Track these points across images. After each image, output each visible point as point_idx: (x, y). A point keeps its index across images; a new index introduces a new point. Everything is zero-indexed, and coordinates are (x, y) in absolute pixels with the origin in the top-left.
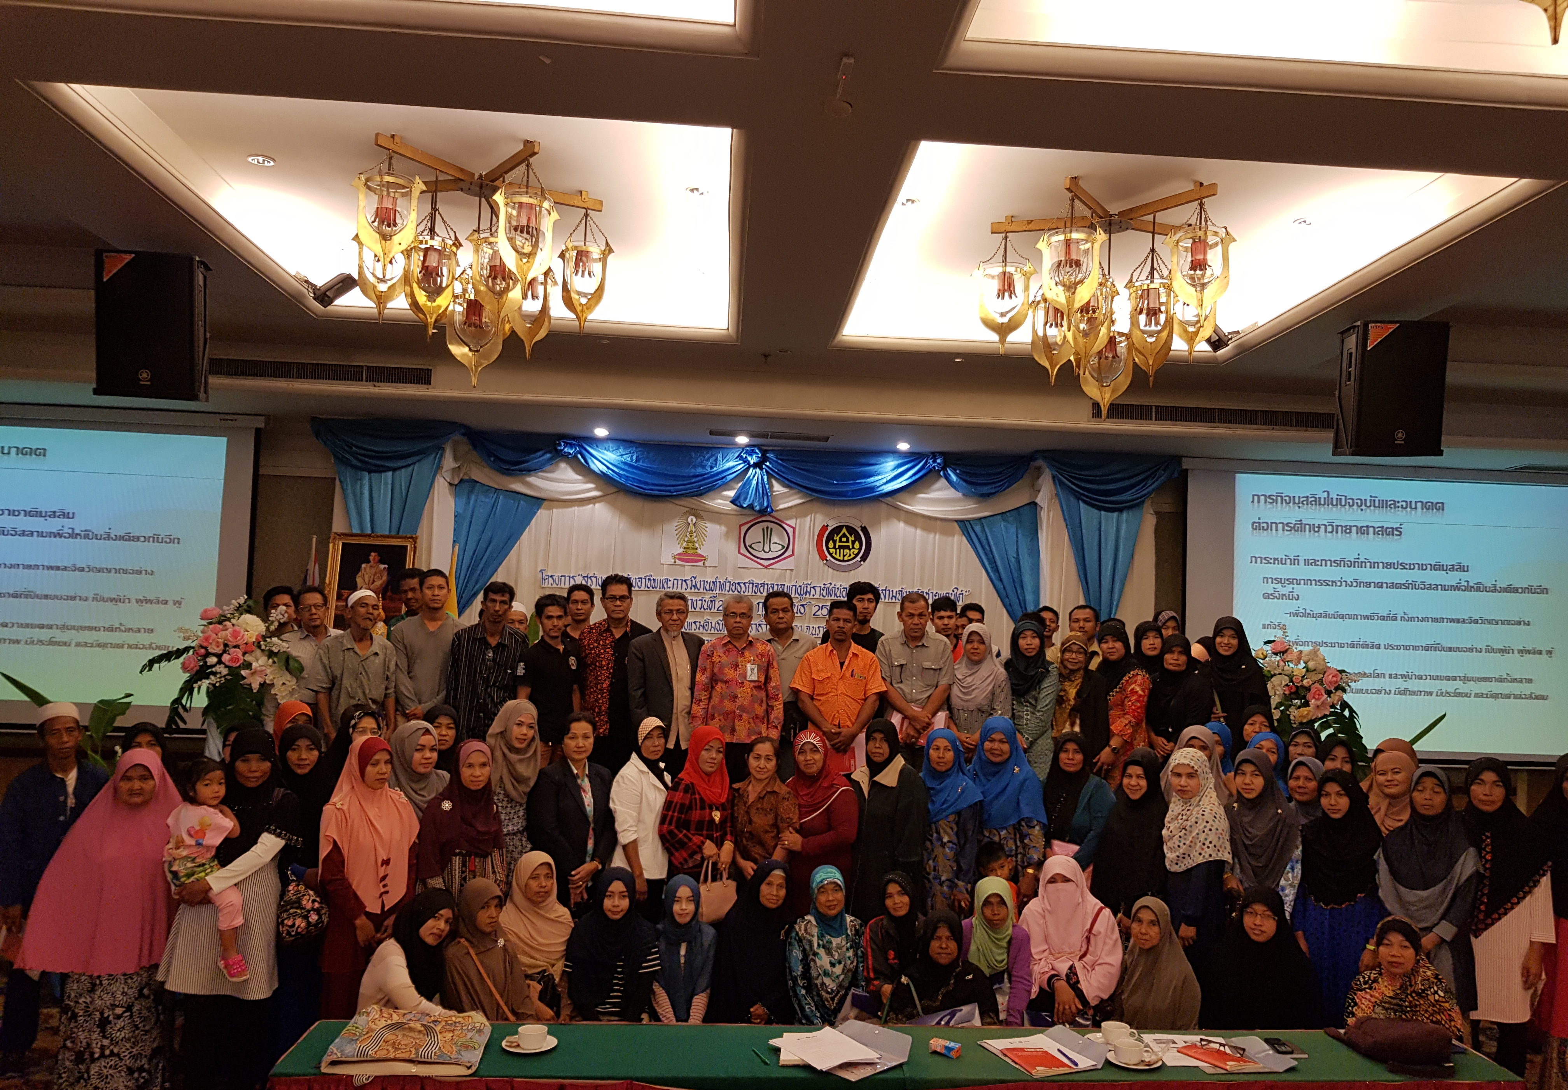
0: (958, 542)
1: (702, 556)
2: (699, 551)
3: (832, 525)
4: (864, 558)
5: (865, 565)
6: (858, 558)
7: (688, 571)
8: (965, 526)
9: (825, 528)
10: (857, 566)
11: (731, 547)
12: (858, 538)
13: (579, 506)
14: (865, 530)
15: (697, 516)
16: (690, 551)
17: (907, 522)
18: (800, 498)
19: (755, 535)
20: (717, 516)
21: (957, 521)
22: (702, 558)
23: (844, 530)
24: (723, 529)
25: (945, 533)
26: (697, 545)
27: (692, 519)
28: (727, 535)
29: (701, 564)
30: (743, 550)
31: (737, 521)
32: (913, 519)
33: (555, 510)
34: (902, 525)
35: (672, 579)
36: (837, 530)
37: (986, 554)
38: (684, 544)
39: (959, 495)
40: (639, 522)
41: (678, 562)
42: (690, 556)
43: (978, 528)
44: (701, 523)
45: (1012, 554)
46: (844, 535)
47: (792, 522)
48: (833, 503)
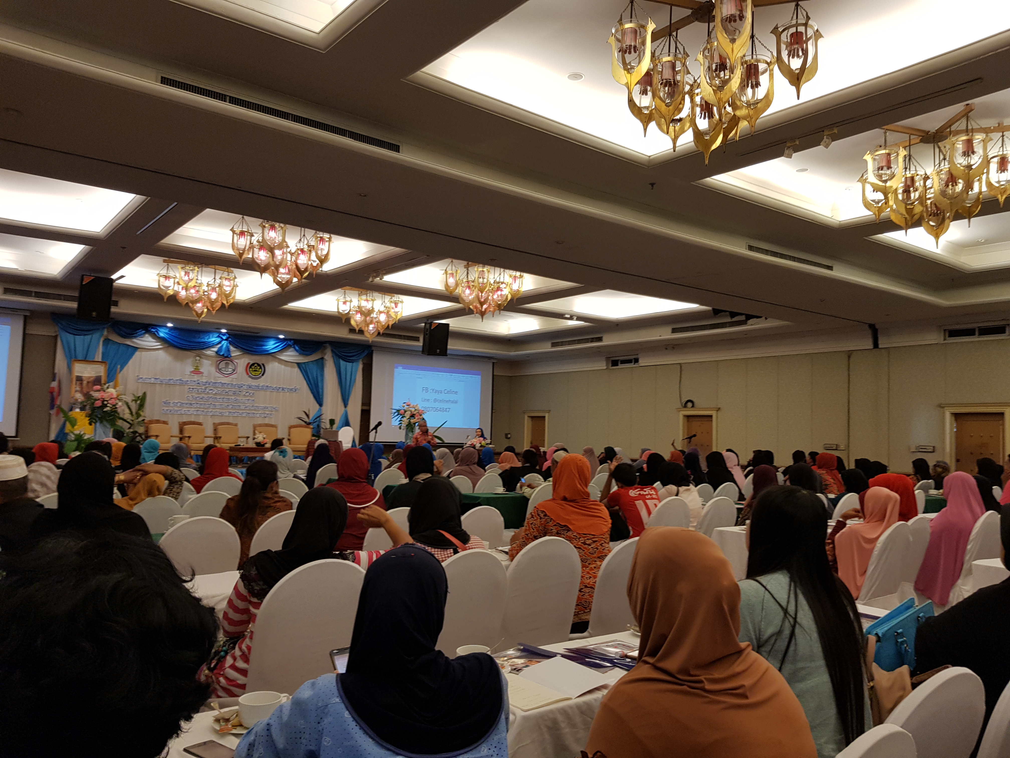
0: (296, 370)
2: (200, 370)
3: (252, 362)
4: (263, 375)
5: (263, 377)
6: (261, 375)
7: (196, 378)
8: (299, 365)
9: (249, 363)
10: (260, 377)
11: (213, 369)
12: (261, 368)
13: (153, 351)
14: (263, 365)
15: (200, 357)
17: (279, 363)
18: (241, 352)
19: (222, 365)
20: (208, 357)
21: (296, 363)
22: (202, 373)
23: (256, 365)
24: (210, 362)
25: (292, 367)
26: (199, 368)
27: (198, 358)
28: (212, 364)
29: (201, 375)
30: (218, 371)
31: (215, 359)
32: (281, 361)
33: (143, 352)
34: (277, 363)
35: (189, 381)
36: (253, 364)
37: (306, 375)
38: (195, 368)
39: (297, 354)
40: (177, 358)
41: (192, 374)
42: (197, 371)
43: (304, 366)
44: (201, 360)
45: (315, 376)
46: (256, 367)
47: (236, 361)
48: (252, 354)
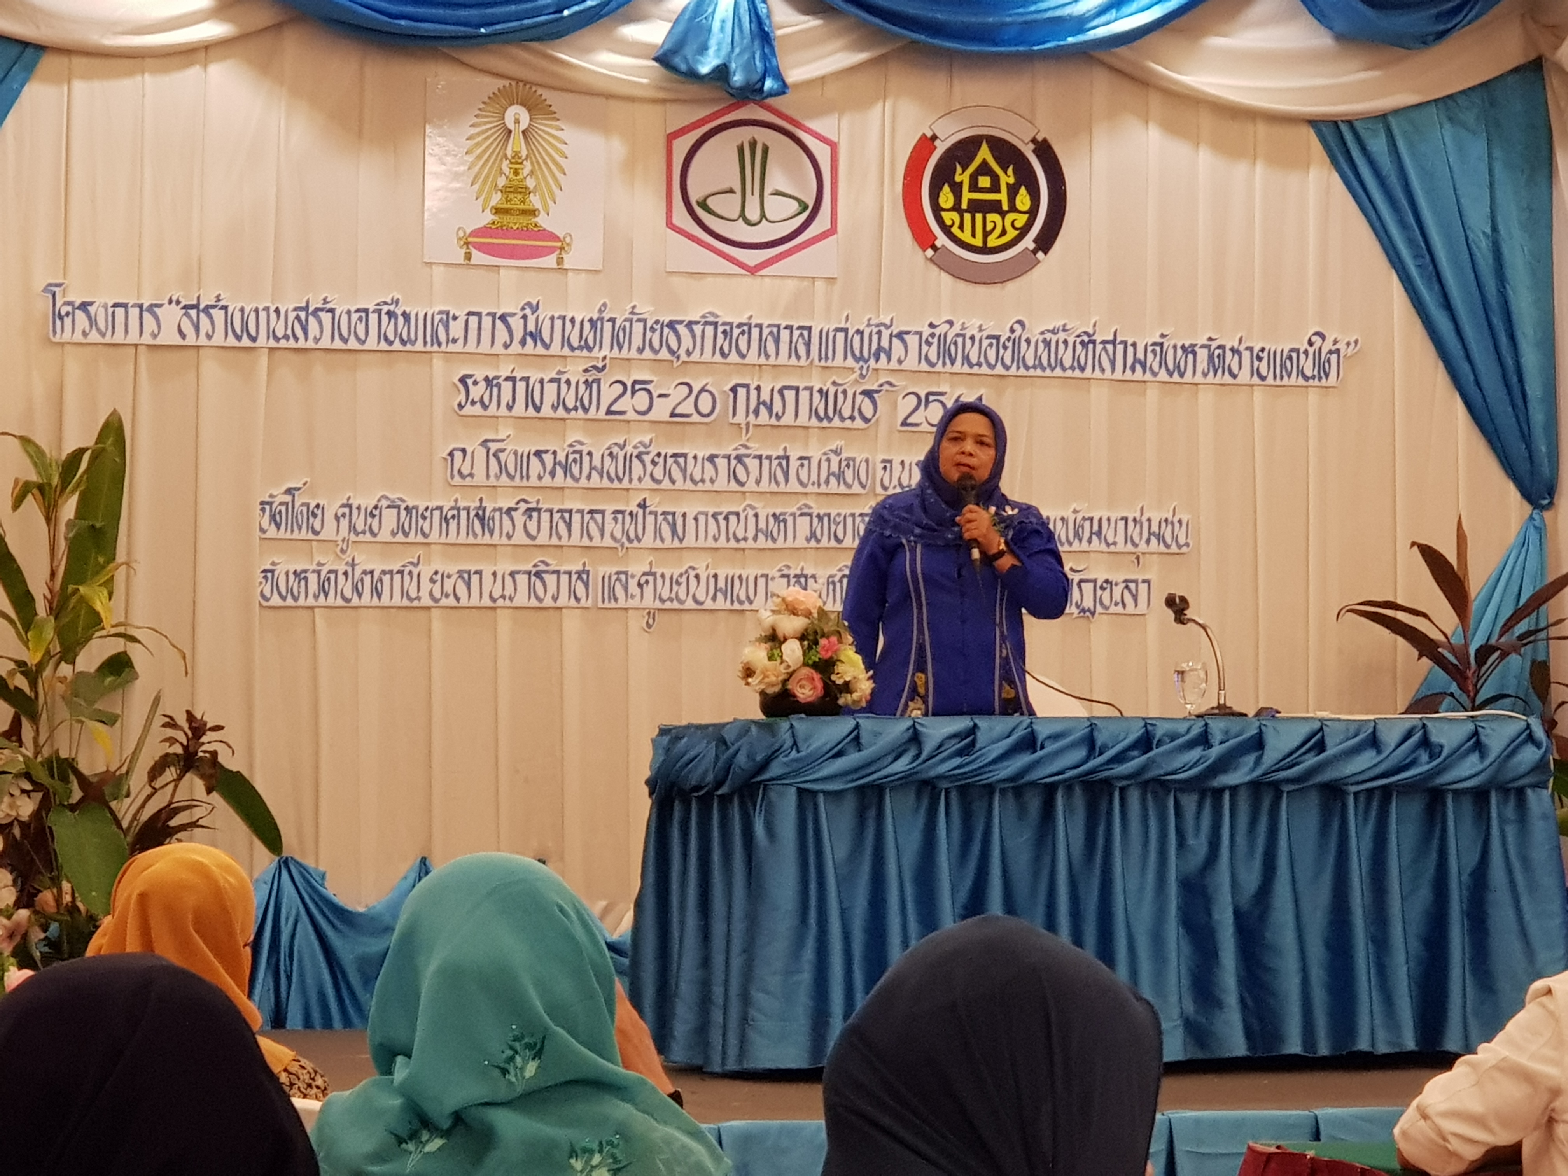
1: (555, 238)
2: (542, 220)
3: (948, 134)
4: (1045, 242)
5: (1049, 261)
6: (1028, 242)
7: (509, 286)
8: (1338, 136)
9: (927, 143)
10: (1026, 264)
11: (643, 206)
12: (1026, 178)
13: (154, 71)
14: (1044, 150)
15: (535, 107)
16: (515, 222)
18: (851, 48)
19: (717, 166)
20: (596, 99)
21: (1315, 122)
22: (554, 244)
23: (984, 153)
25: (1280, 159)
26: (535, 201)
27: (518, 114)
28: (630, 166)
29: (550, 261)
30: (681, 218)
31: (655, 121)
32: (1188, 112)
33: (79, 86)
35: (462, 314)
36: (963, 151)
37: (1403, 225)
38: (496, 199)
39: (1326, 38)
40: (349, 124)
41: (478, 257)
42: (516, 237)
43: (1378, 145)
46: (984, 169)
47: (825, 125)
48: (949, 62)
